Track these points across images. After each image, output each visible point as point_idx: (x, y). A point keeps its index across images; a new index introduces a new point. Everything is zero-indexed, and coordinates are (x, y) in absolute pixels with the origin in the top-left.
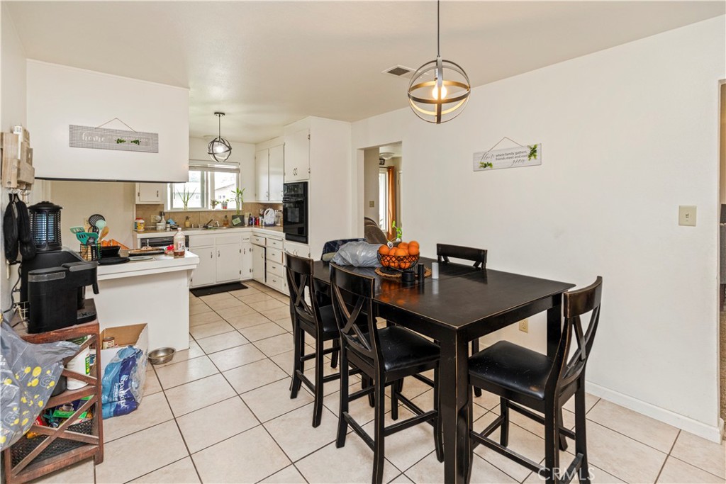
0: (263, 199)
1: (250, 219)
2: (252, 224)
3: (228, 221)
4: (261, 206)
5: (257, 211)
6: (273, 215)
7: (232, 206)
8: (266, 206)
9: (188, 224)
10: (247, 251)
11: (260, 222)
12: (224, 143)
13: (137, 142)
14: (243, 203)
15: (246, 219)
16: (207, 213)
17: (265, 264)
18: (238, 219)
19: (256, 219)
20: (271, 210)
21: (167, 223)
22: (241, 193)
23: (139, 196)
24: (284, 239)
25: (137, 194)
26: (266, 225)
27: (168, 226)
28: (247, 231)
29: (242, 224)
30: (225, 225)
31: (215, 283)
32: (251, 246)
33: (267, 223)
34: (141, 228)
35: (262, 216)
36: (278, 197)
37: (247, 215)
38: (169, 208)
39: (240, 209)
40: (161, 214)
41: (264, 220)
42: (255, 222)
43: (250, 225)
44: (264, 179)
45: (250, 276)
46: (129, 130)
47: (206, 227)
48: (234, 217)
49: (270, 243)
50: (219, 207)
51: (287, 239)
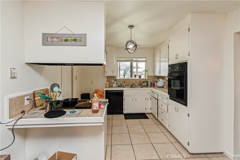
0: (157, 74)
1: (151, 83)
2: (152, 86)
3: (141, 84)
4: (156, 77)
5: (155, 80)
6: (162, 82)
7: (143, 77)
8: (159, 77)
9: (125, 84)
10: (149, 99)
11: (156, 85)
12: (134, 43)
13: (75, 40)
14: (148, 76)
15: (149, 83)
16: (132, 80)
17: (158, 108)
18: (145, 83)
19: (154, 83)
20: (161, 80)
21: (117, 84)
22: (147, 71)
23: (106, 73)
24: (169, 98)
25: (106, 72)
26: (159, 87)
27: (117, 85)
28: (149, 89)
29: (147, 86)
30: (140, 85)
31: (134, 113)
32: (151, 97)
33: (159, 86)
34: (108, 86)
35: (157, 82)
36: (165, 73)
37: (150, 81)
38: (118, 78)
39: (147, 78)
40: (115, 80)
41: (157, 84)
42: (153, 85)
43: (151, 86)
44: (157, 64)
45: (150, 111)
46: (72, 33)
47: (132, 87)
48: (144, 82)
49: (160, 98)
50: (137, 78)
51: (170, 98)
